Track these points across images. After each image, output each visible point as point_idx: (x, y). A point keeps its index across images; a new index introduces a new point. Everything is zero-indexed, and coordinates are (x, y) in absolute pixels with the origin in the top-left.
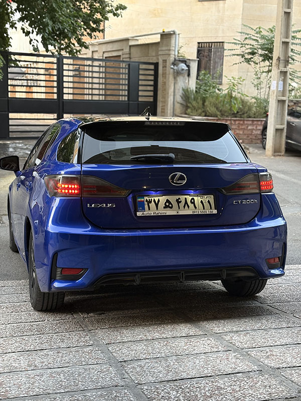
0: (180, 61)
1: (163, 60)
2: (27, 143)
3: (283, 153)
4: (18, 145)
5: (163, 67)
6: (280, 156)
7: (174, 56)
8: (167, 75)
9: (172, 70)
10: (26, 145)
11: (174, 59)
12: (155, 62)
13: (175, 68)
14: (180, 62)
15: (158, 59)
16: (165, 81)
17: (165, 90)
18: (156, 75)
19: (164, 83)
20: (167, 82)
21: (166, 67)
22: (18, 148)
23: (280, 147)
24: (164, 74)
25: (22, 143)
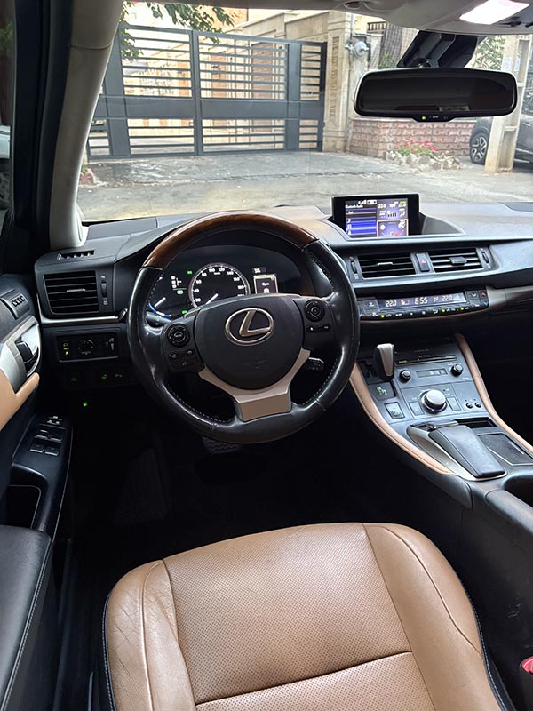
0: (357, 37)
1: (334, 38)
2: (154, 162)
3: (511, 168)
4: (142, 165)
5: (333, 49)
6: (506, 171)
7: (349, 31)
8: (339, 60)
9: (346, 52)
10: (153, 165)
11: (349, 36)
12: (322, 42)
13: (351, 48)
14: (357, 40)
15: (326, 37)
16: (335, 68)
17: (336, 83)
18: (323, 61)
19: (335, 72)
20: (339, 70)
21: (338, 48)
22: (142, 169)
23: (507, 159)
24: (335, 59)
25: (148, 162)
